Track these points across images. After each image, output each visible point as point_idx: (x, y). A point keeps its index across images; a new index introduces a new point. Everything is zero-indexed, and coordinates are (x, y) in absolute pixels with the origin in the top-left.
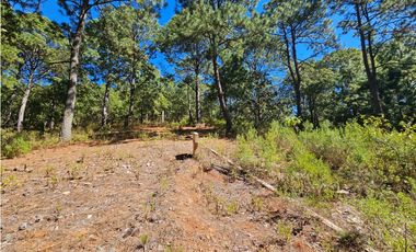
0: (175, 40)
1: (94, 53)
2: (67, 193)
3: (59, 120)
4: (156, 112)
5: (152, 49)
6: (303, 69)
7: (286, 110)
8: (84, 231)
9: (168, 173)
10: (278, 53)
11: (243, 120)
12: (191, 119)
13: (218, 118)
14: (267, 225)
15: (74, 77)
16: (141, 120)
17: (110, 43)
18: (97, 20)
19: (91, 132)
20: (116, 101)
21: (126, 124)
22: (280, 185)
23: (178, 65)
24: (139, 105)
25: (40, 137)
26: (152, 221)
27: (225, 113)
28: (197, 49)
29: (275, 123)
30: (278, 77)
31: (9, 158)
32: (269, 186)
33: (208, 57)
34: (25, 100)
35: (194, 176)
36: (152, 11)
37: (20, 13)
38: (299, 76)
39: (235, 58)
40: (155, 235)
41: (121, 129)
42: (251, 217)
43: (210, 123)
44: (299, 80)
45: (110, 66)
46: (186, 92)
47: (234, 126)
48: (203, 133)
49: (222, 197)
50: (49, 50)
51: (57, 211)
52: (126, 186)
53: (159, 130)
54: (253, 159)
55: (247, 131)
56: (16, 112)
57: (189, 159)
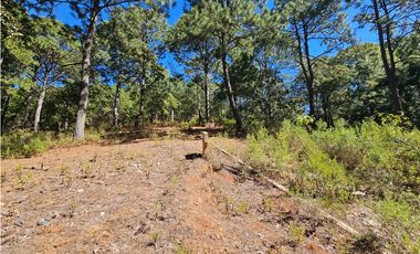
0: (184, 39)
1: (104, 55)
2: (81, 191)
3: (73, 120)
4: (166, 112)
5: (161, 49)
6: (316, 66)
7: (298, 109)
8: (97, 228)
9: (178, 173)
10: (289, 49)
11: (253, 119)
12: (200, 119)
13: (227, 117)
14: (278, 226)
15: (86, 79)
16: (151, 120)
17: (120, 44)
18: (107, 22)
19: (103, 132)
20: (126, 101)
21: (137, 124)
22: (292, 185)
23: (188, 65)
24: (149, 105)
25: (56, 137)
26: (162, 219)
27: (234, 113)
28: (206, 48)
29: (286, 122)
30: (289, 75)
31: (27, 157)
32: (280, 186)
33: (217, 56)
34: (41, 102)
35: (203, 176)
36: (161, 11)
37: (35, 18)
38: (311, 73)
39: (244, 56)
40: (165, 234)
41: (131, 129)
42: (262, 217)
43: (220, 122)
44: (312, 77)
45: (121, 66)
46: (195, 92)
47: (244, 125)
48: (212, 132)
49: (232, 197)
50: (62, 53)
51: (72, 208)
52: (137, 185)
53: (168, 130)
54: (264, 159)
55: (257, 131)
56: (33, 113)
57: (199, 159)
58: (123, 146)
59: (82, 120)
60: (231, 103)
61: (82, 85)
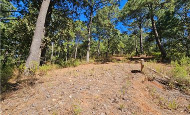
0: (128, 14)
1: (94, 29)
2: (90, 81)
4: (119, 50)
5: (116, 22)
9: (128, 79)
11: (176, 52)
12: (137, 52)
13: (155, 51)
15: (89, 39)
16: (112, 54)
17: (100, 24)
18: (95, 16)
19: (95, 59)
20: (102, 47)
21: (107, 56)
23: (129, 26)
26: (123, 99)
27: (160, 48)
28: (140, 15)
33: (148, 18)
35: (143, 82)
36: (116, 4)
37: (75, 21)
40: (126, 107)
46: (134, 39)
47: (168, 55)
53: (121, 58)
55: (180, 59)
56: (75, 53)
57: (139, 73)
58: (102, 65)
59: (88, 55)
60: (158, 43)
61: (88, 42)
